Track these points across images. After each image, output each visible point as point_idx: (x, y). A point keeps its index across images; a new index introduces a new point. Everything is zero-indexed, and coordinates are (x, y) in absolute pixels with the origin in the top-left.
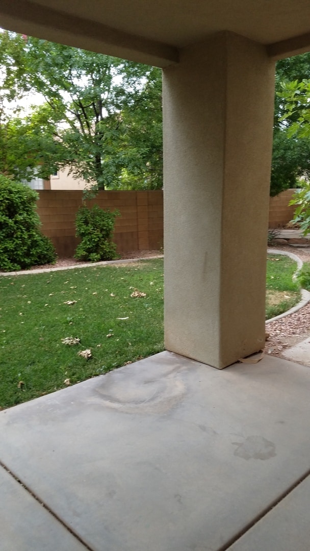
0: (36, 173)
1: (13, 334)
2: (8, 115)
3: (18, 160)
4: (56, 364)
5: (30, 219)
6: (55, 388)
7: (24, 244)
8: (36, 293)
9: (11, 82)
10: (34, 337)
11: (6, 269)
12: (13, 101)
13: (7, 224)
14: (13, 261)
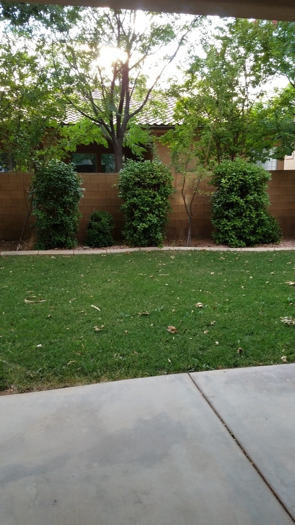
0: (271, 154)
1: (235, 304)
2: (251, 101)
3: (255, 143)
4: (273, 340)
5: (260, 199)
6: (272, 362)
7: (251, 222)
8: (258, 269)
9: (257, 69)
10: (254, 310)
11: (232, 245)
12: (257, 87)
13: (238, 204)
14: (240, 238)
